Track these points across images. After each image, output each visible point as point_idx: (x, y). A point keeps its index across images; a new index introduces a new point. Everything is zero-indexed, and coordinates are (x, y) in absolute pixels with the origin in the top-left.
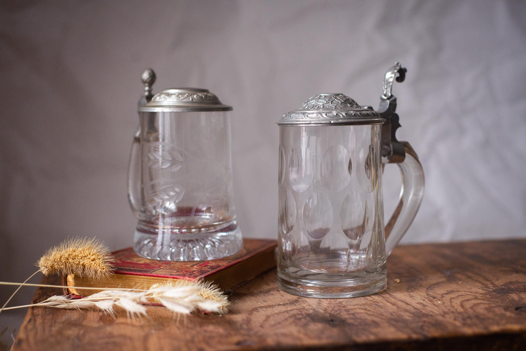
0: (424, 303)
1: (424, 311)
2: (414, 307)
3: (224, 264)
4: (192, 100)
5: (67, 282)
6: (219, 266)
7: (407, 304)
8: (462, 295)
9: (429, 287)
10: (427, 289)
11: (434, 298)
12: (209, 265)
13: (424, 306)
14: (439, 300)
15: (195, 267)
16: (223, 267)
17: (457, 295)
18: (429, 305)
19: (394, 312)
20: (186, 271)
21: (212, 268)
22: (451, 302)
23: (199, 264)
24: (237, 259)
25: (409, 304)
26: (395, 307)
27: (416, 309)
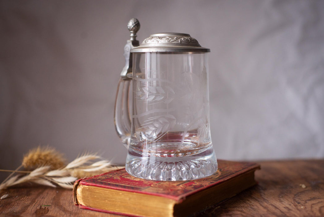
0: (290, 207)
1: (288, 215)
2: (280, 211)
3: (207, 184)
4: (181, 42)
5: (76, 194)
6: (201, 186)
7: (276, 208)
8: (322, 202)
9: (296, 194)
10: (295, 195)
11: (299, 203)
12: (194, 184)
13: (289, 210)
14: (303, 205)
15: (181, 186)
16: (205, 187)
17: (318, 201)
18: (293, 210)
19: (263, 215)
20: (172, 190)
21: (195, 187)
22: (312, 207)
23: (185, 184)
24: (220, 179)
25: (277, 208)
26: (265, 210)
27: (282, 212)
